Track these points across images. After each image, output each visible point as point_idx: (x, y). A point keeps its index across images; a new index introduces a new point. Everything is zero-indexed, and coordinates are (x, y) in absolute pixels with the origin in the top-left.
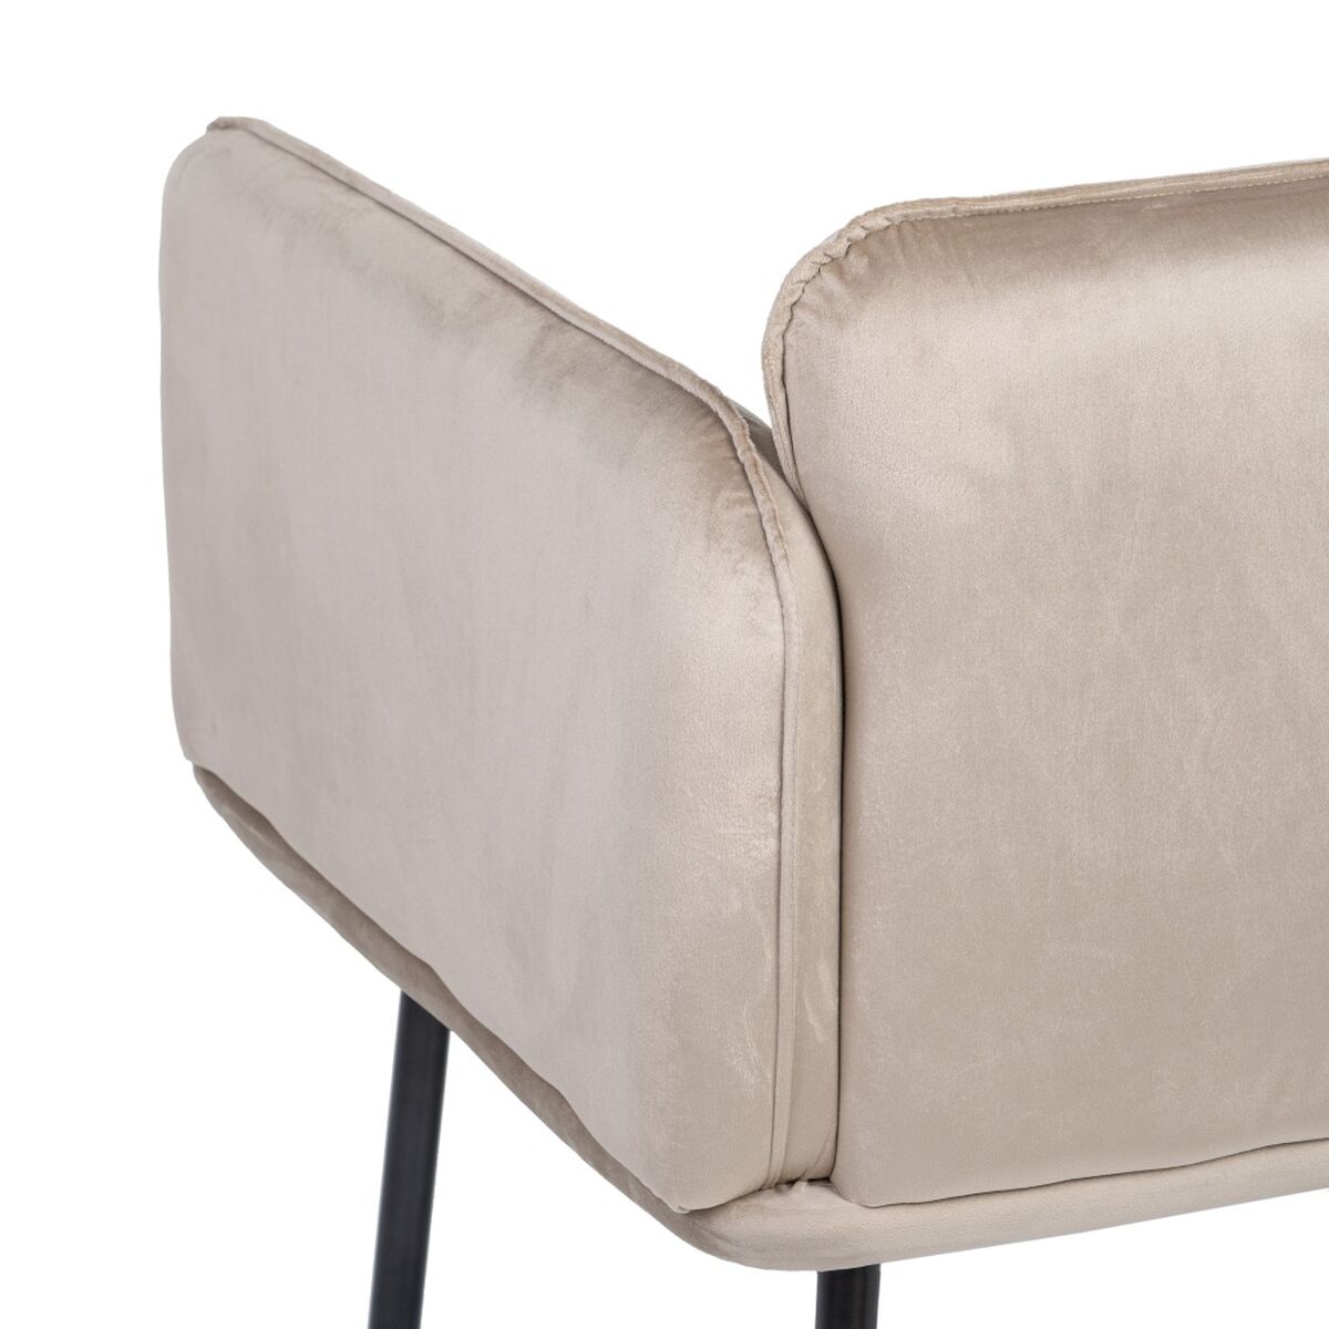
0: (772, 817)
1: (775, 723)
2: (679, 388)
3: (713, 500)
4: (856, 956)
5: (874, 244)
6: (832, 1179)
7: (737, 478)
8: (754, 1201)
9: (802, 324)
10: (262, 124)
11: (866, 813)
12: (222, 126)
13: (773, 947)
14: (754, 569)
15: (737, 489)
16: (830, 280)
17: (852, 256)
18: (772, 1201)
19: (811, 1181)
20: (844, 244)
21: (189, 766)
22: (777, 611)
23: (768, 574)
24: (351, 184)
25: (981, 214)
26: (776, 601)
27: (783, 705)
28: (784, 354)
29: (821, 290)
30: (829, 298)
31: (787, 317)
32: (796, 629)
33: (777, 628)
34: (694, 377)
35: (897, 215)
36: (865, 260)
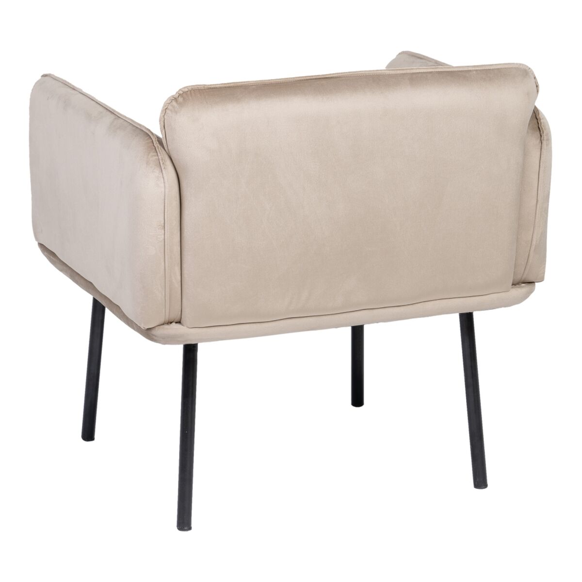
0: (163, 231)
1: (163, 208)
2: (143, 130)
3: (148, 155)
4: (185, 266)
5: (184, 95)
6: (181, 322)
7: (154, 150)
8: (162, 326)
9: (168, 113)
10: (53, 75)
11: (186, 231)
12: (44, 76)
13: (164, 263)
14: (157, 171)
15: (153, 153)
16: (174, 103)
17: (179, 98)
18: (166, 326)
19: (176, 323)
20: (178, 95)
21: (37, 243)
22: (163, 181)
23: (161, 172)
24: (74, 88)
25: (210, 88)
26: (162, 179)
27: (165, 204)
28: (164, 121)
29: (172, 106)
30: (174, 107)
31: (164, 112)
32: (167, 185)
33: (162, 185)
34: (146, 128)
35: (190, 88)
36: (182, 98)
